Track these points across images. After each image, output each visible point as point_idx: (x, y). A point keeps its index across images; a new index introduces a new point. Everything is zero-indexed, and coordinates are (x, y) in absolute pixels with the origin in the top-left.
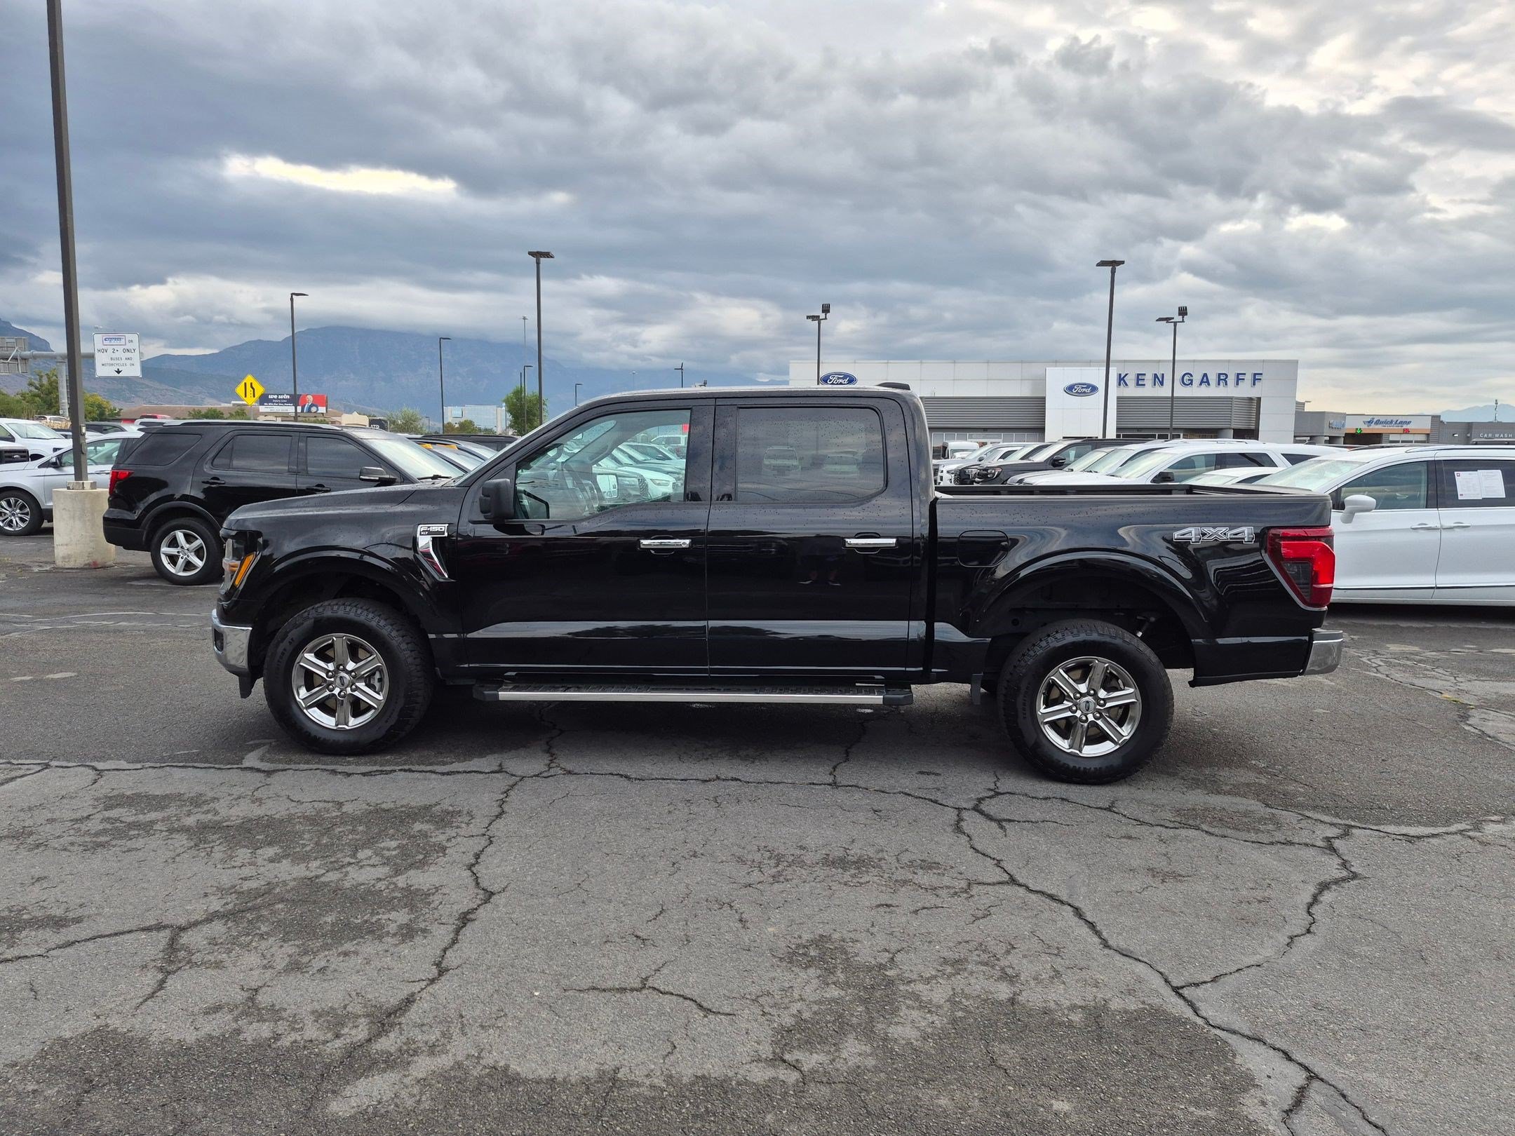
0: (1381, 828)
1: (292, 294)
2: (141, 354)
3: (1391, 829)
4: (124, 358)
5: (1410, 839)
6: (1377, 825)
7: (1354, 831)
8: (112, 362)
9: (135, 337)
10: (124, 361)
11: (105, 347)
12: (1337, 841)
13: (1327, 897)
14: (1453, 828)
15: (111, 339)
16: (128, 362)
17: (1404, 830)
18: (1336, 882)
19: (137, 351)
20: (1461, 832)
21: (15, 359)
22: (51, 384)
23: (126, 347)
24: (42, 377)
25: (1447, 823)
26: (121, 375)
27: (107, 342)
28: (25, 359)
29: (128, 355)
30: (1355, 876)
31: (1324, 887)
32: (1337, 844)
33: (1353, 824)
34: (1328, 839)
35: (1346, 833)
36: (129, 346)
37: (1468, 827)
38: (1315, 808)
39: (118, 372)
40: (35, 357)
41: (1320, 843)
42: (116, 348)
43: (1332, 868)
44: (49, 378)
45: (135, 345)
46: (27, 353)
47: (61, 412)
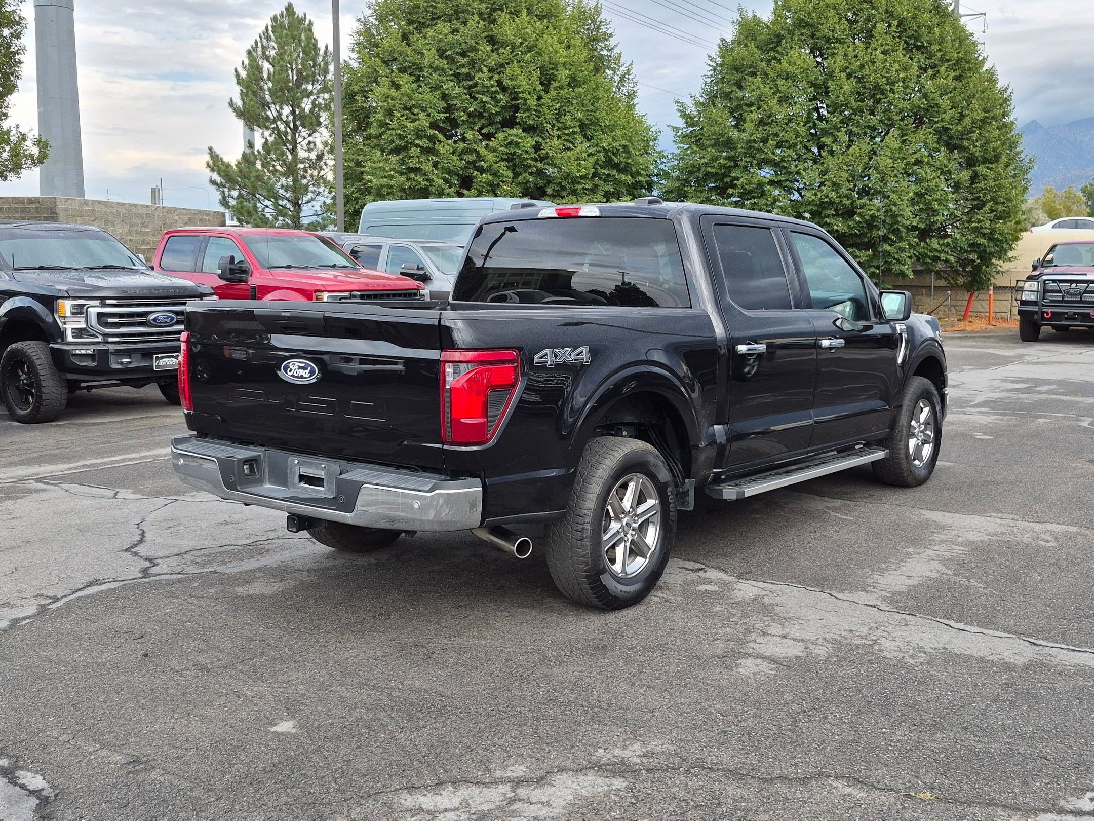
0: (123, 583)
3: (113, 585)
5: (95, 583)
6: (125, 585)
7: (140, 575)
12: (149, 565)
13: (138, 538)
14: (65, 600)
17: (103, 587)
18: (136, 545)
20: (56, 599)
25: (68, 605)
30: (127, 550)
31: (141, 541)
32: (148, 564)
33: (144, 580)
34: (155, 565)
35: (145, 572)
37: (50, 607)
38: (179, 581)
41: (159, 561)
43: (142, 550)
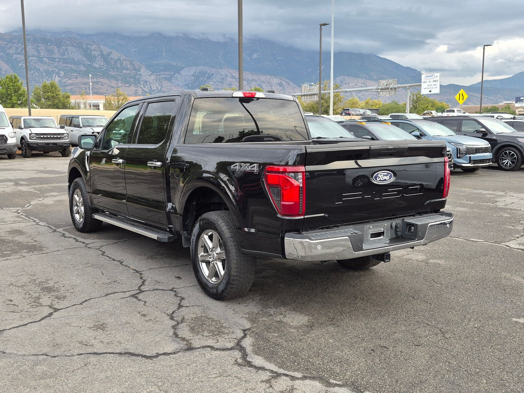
1: (484, 46)
2: (440, 82)
4: (433, 85)
8: (429, 87)
9: (438, 74)
10: (433, 86)
11: (426, 80)
15: (428, 77)
16: (435, 86)
19: (439, 81)
21: (391, 89)
22: (417, 99)
23: (434, 80)
24: (414, 96)
26: (431, 93)
27: (427, 78)
28: (395, 89)
29: (435, 83)
36: (436, 79)
39: (430, 91)
40: (399, 87)
42: (430, 80)
44: (416, 96)
45: (438, 78)
46: (396, 86)
47: (406, 111)
